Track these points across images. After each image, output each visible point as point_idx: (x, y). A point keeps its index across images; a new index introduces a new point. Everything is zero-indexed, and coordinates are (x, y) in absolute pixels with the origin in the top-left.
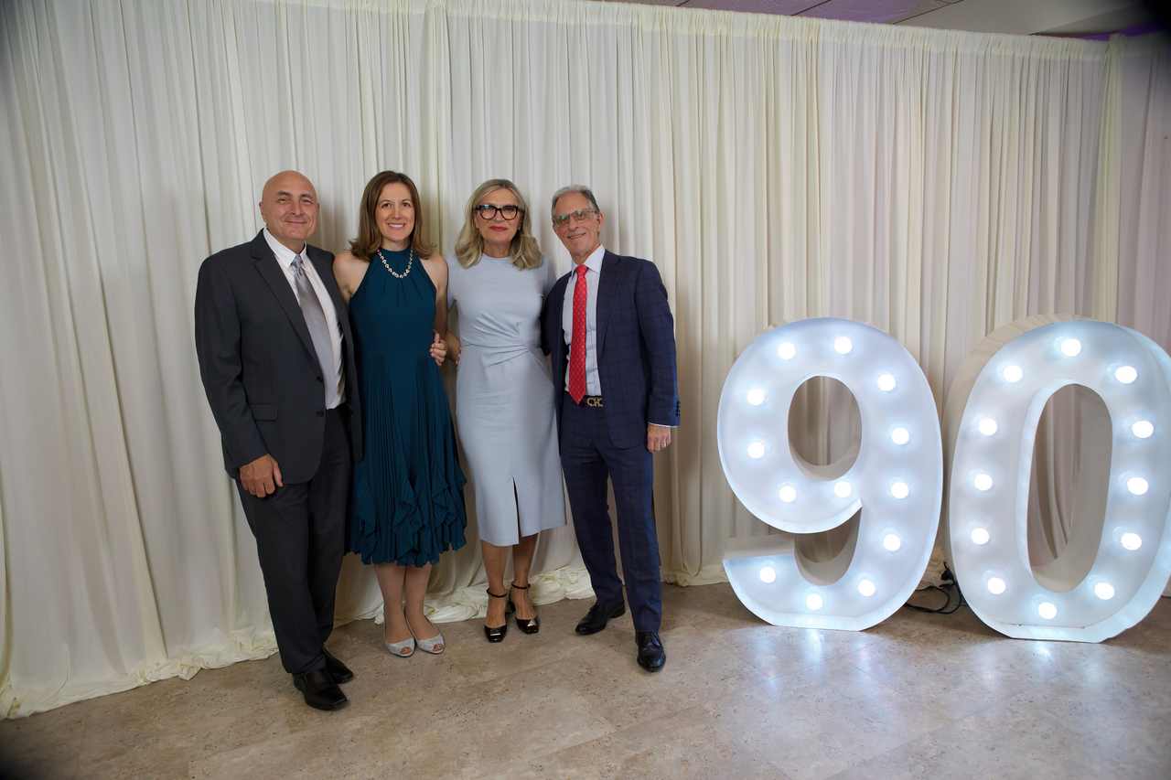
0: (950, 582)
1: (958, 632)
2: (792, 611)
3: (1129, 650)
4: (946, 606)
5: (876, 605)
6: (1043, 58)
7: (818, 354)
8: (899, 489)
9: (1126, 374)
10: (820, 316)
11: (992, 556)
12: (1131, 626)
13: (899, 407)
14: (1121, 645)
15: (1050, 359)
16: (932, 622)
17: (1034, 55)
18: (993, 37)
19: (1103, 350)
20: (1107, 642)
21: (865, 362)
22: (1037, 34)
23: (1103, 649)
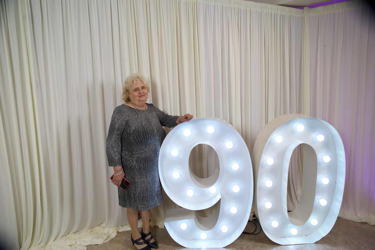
0: (255, 218)
1: (260, 244)
2: (195, 239)
3: (325, 246)
4: (255, 231)
5: (229, 235)
6: (282, 15)
7: (201, 133)
8: (236, 188)
9: (320, 138)
10: (202, 118)
11: (273, 212)
12: (325, 236)
13: (234, 154)
14: (321, 243)
15: (293, 132)
16: (250, 240)
17: (279, 13)
18: (264, 5)
19: (312, 128)
20: (317, 243)
21: (220, 136)
22: (279, 5)
23: (315, 246)
